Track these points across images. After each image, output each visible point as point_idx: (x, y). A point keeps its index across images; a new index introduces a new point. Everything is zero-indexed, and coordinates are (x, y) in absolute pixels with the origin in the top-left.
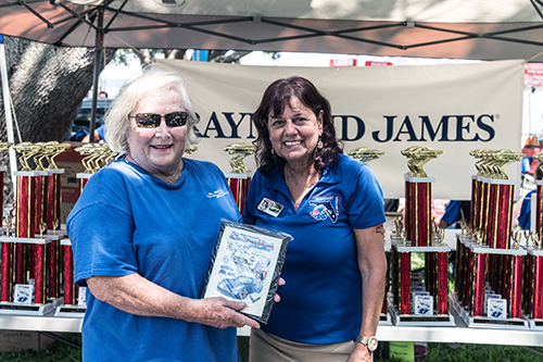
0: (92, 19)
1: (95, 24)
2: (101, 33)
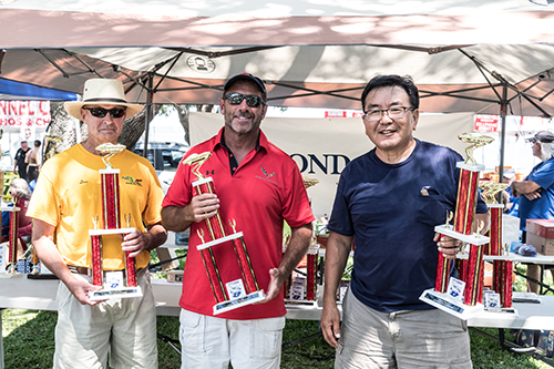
0: (144, 82)
1: (147, 86)
2: (152, 92)
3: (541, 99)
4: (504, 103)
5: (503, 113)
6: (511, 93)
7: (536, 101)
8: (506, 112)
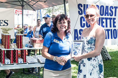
3: (32, 6)
4: (23, 6)
5: (23, 9)
6: (24, 4)
7: (31, 6)
8: (23, 8)
